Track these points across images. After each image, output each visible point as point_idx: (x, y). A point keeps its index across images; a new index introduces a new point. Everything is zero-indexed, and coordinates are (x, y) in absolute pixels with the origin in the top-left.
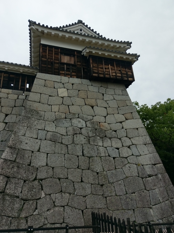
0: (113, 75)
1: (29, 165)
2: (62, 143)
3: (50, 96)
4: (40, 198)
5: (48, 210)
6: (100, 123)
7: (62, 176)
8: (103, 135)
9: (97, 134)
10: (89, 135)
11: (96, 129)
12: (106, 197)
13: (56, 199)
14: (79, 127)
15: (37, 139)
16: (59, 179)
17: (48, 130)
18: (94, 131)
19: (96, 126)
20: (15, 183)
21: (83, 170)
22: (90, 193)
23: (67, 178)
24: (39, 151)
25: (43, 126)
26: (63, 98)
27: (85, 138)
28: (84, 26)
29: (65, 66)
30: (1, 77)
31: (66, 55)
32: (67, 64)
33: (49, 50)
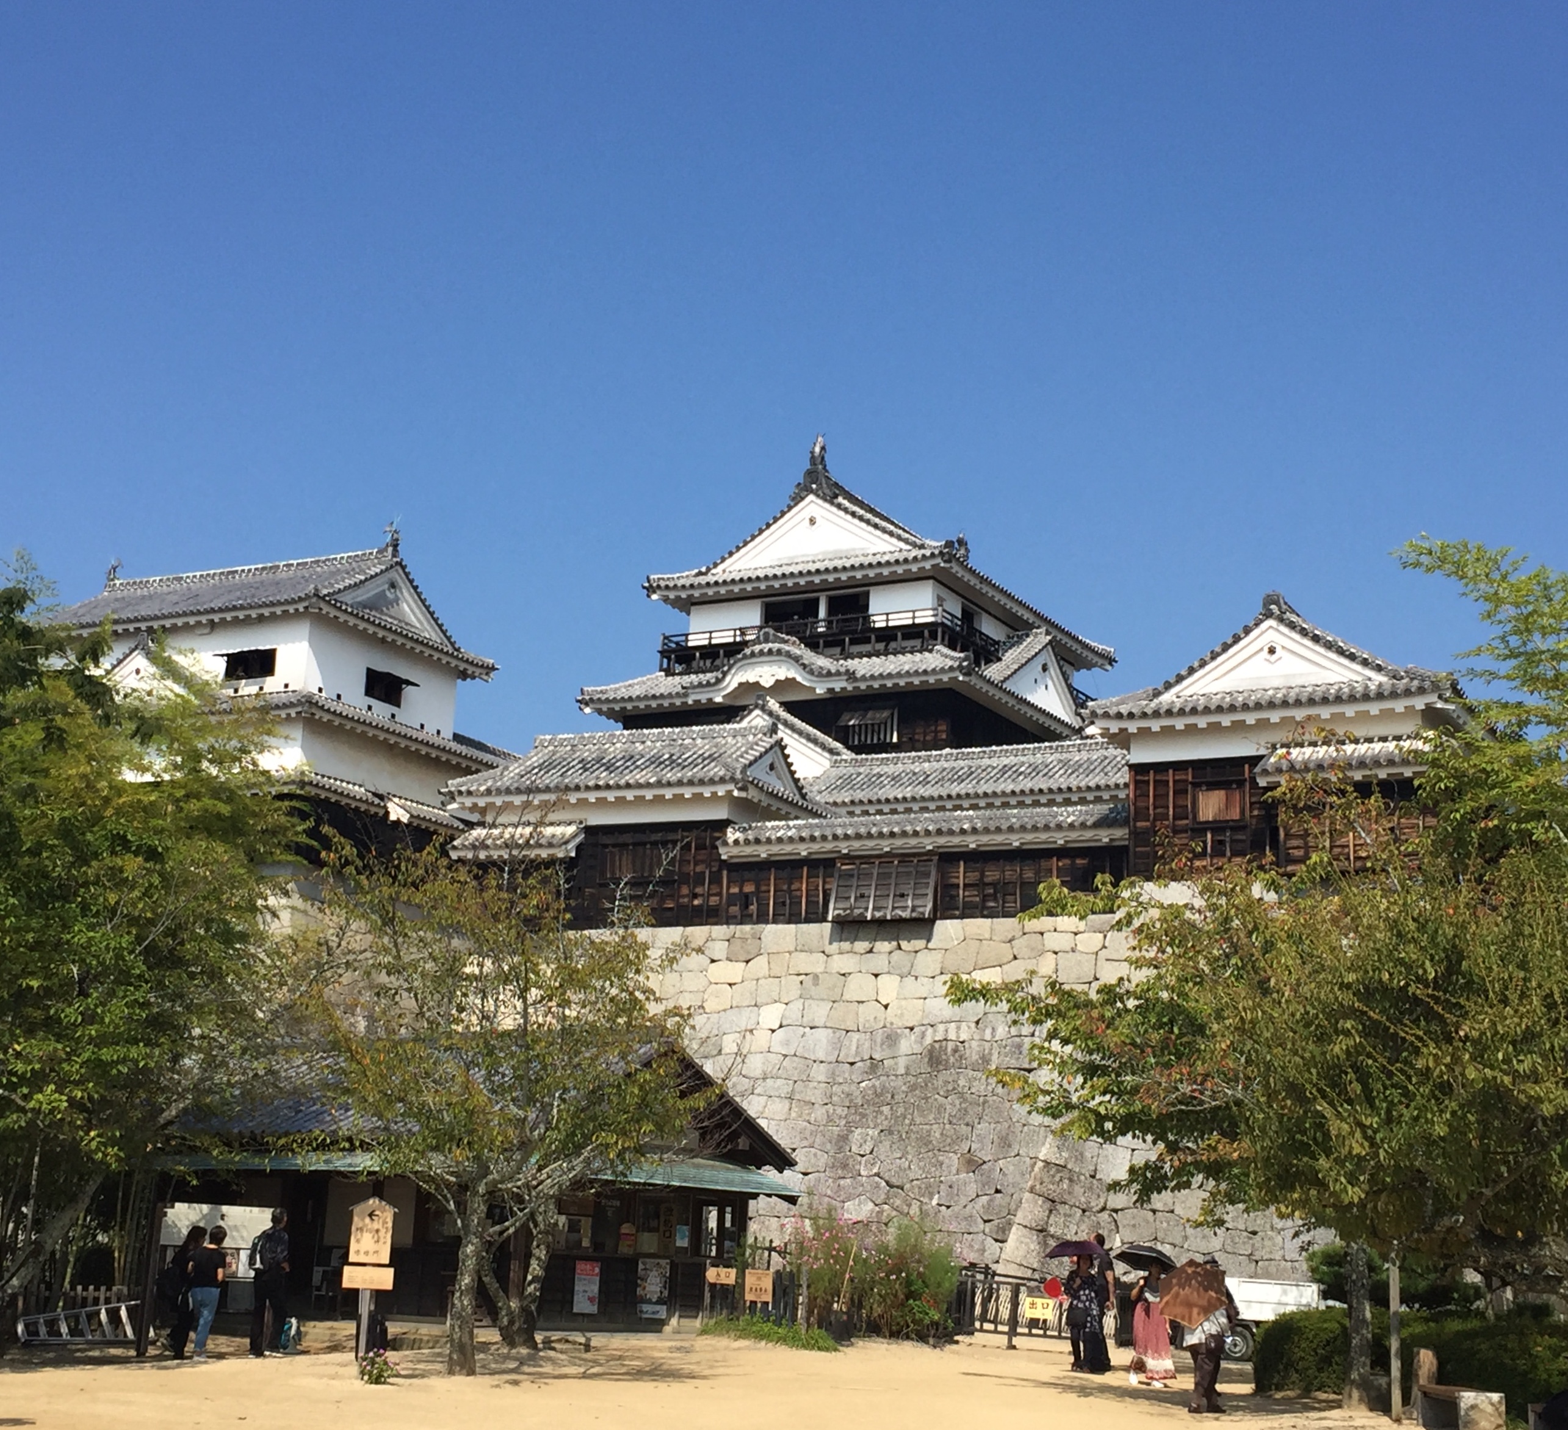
0: (1362, 855)
1: (1093, 1177)
20: (1065, 1215)
28: (1284, 629)
29: (1209, 836)
30: (1051, 871)
31: (1212, 786)
32: (1217, 827)
33: (1155, 781)
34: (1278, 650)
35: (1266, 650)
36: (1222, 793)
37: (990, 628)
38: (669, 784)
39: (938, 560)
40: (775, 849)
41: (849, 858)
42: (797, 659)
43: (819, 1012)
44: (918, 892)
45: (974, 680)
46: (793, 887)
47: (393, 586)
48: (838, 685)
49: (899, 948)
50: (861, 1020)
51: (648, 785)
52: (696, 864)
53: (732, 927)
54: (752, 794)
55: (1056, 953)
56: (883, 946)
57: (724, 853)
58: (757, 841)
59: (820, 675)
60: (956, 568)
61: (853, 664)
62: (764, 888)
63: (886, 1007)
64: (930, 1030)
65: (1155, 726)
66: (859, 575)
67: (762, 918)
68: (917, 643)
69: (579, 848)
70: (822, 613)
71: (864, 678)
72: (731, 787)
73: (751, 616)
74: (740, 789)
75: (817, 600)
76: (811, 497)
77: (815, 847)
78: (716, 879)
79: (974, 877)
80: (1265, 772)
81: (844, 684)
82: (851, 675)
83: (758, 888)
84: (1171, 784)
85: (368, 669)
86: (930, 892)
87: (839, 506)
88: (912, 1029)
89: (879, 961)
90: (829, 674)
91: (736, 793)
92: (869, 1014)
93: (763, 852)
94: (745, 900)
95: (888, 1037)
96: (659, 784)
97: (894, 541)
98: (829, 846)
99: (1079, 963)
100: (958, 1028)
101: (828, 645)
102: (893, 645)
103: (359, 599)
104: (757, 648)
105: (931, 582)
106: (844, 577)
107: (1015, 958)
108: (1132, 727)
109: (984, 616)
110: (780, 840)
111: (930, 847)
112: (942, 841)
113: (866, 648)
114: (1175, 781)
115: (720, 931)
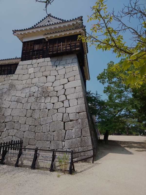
0: (64, 49)
1: (3, 115)
2: (21, 103)
3: (23, 75)
4: (3, 131)
5: (5, 137)
6: (48, 87)
7: (16, 121)
8: (47, 95)
9: (43, 95)
10: (37, 96)
11: (44, 92)
12: (36, 133)
13: (10, 132)
14: (34, 92)
15: (10, 101)
16: (14, 122)
17: (17, 96)
18: (41, 93)
19: (44, 90)
21: (27, 117)
22: (27, 130)
23: (18, 122)
24: (9, 108)
25: (15, 94)
26: (30, 74)
27: (35, 98)
28: (51, 18)
29: (36, 52)
31: (37, 44)
33: (27, 44)
35: (48, 22)
108: (22, 33)
114: (30, 44)
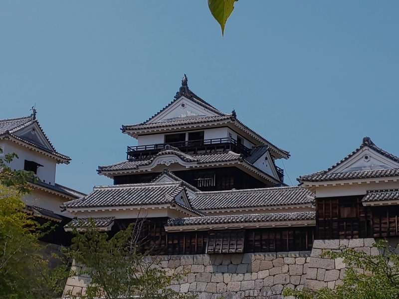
3: (327, 270)
26: (340, 270)
28: (370, 149)
29: (345, 223)
30: (286, 236)
31: (346, 206)
32: (347, 220)
33: (325, 204)
34: (369, 157)
35: (364, 157)
36: (349, 208)
37: (247, 144)
38: (146, 204)
39: (230, 120)
40: (185, 227)
41: (213, 231)
42: (179, 156)
43: (203, 287)
44: (238, 243)
45: (244, 164)
46: (192, 241)
47: (34, 130)
48: (194, 165)
49: (231, 263)
50: (218, 289)
51: (138, 204)
52: (156, 233)
53: (170, 256)
54: (177, 208)
55: (288, 265)
56: (226, 262)
57: (167, 229)
58: (179, 225)
59: (188, 161)
60: (236, 123)
61: (199, 157)
62: (181, 242)
63: (227, 284)
64: (243, 293)
65: (325, 184)
66: (200, 125)
67: (180, 253)
68: (222, 150)
69: (112, 227)
70: (187, 139)
71: (203, 163)
72: (169, 205)
73: (161, 140)
74: (173, 206)
75: (185, 134)
76: (183, 97)
77: (200, 227)
78: (163, 238)
79: (258, 238)
80: (366, 201)
81: (196, 165)
82: (198, 162)
83: (179, 242)
84: (331, 205)
85: (25, 160)
86: (242, 243)
87: (193, 100)
88: (236, 292)
89: (225, 268)
90: (191, 161)
91: (171, 207)
92: (221, 286)
93: (181, 228)
94: (174, 245)
95: (228, 295)
96: (142, 204)
97: (213, 113)
98: (205, 226)
99: (297, 269)
100: (254, 292)
101: (189, 150)
102: (213, 151)
103: (22, 135)
104: (164, 152)
105: (227, 128)
106: (195, 126)
107: (274, 267)
108: (317, 184)
109: (245, 140)
110: (187, 224)
111: (242, 227)
112: (246, 225)
113: (204, 152)
114: (332, 204)
115: (166, 257)
